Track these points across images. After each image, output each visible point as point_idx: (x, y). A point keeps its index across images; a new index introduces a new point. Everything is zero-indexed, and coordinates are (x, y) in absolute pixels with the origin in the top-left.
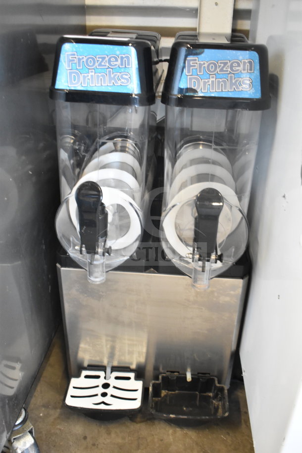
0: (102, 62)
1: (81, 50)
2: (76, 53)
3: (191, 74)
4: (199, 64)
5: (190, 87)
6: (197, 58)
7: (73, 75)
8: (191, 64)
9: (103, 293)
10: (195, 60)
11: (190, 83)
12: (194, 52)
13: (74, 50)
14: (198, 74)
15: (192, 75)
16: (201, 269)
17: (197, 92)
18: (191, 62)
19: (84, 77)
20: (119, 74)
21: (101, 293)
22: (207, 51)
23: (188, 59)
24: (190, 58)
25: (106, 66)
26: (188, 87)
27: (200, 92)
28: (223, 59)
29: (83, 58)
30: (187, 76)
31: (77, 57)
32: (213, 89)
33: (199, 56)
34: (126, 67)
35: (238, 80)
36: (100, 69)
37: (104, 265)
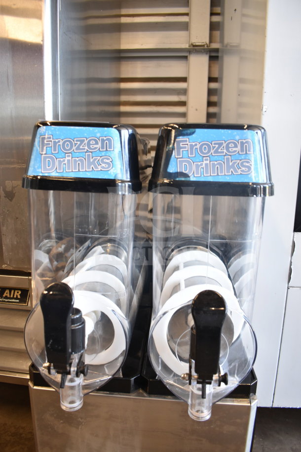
0: (80, 145)
1: (57, 133)
2: (51, 136)
3: (181, 156)
4: (190, 145)
5: (181, 171)
6: (188, 139)
7: (47, 160)
8: (181, 146)
9: (82, 419)
10: (186, 141)
11: (181, 166)
12: (185, 132)
13: (50, 133)
14: (189, 156)
15: (182, 158)
16: (200, 393)
17: (189, 177)
18: (181, 144)
19: (60, 162)
20: (99, 158)
21: (80, 419)
22: (198, 130)
23: (177, 140)
24: (180, 138)
25: (84, 149)
26: (179, 171)
27: (192, 176)
28: (217, 139)
29: (59, 142)
30: (177, 158)
31: (53, 140)
32: (207, 173)
33: (190, 137)
34: (107, 150)
35: (236, 162)
36: (78, 153)
37: (81, 387)
